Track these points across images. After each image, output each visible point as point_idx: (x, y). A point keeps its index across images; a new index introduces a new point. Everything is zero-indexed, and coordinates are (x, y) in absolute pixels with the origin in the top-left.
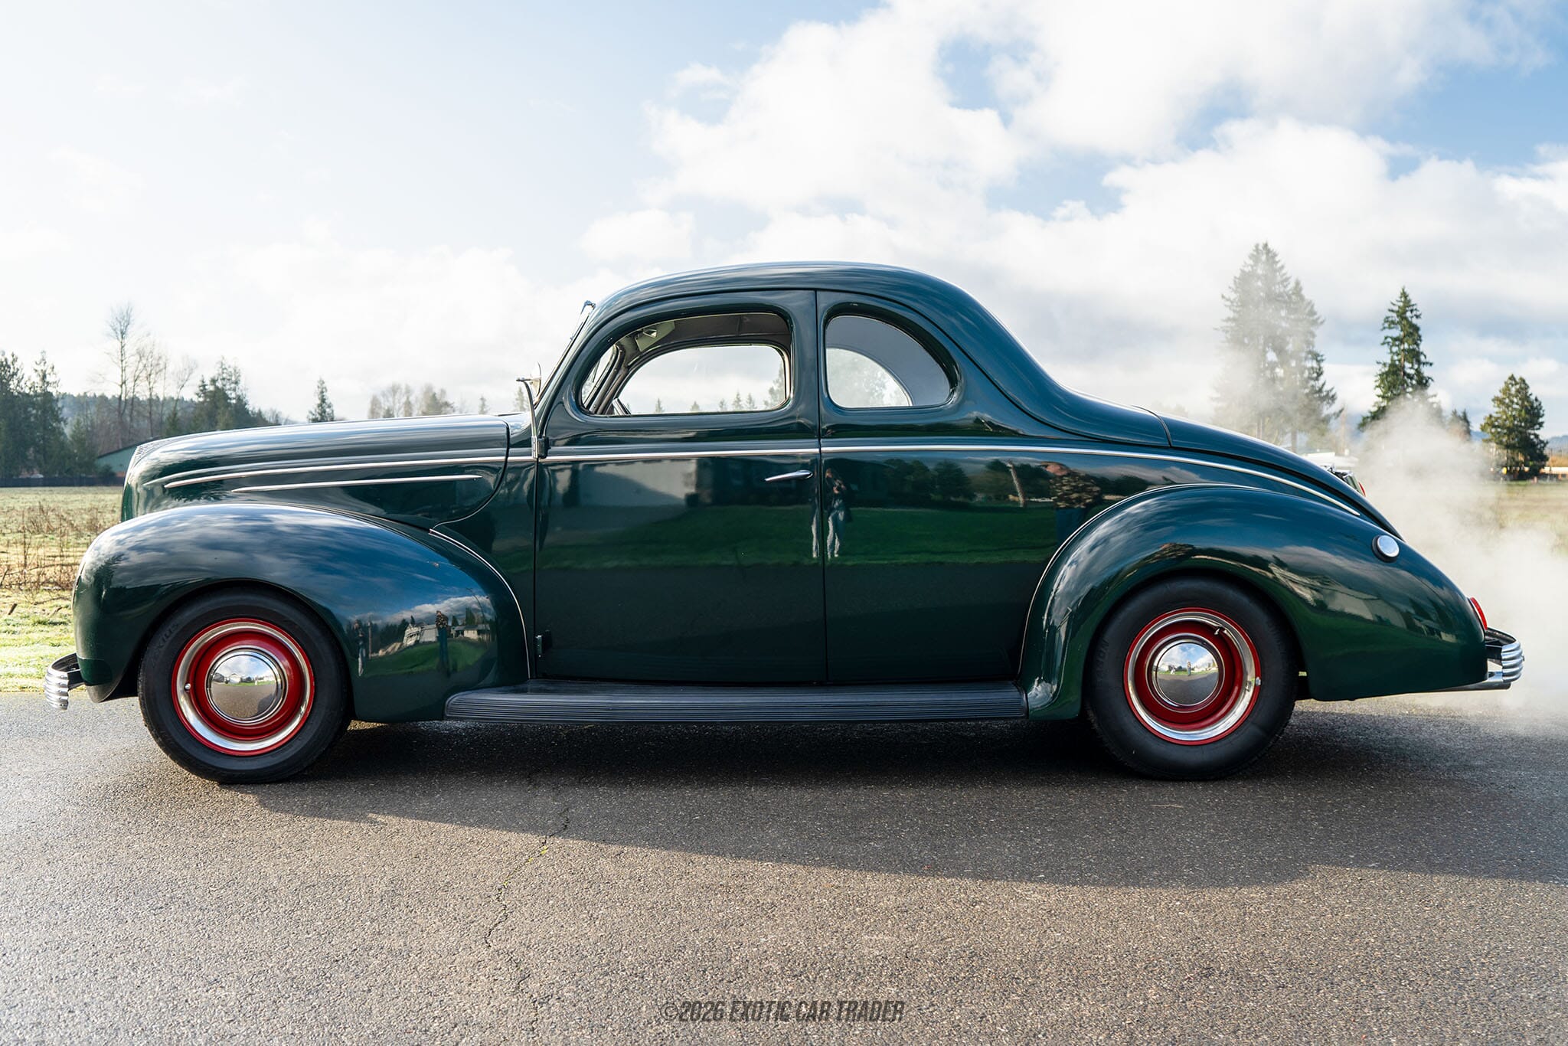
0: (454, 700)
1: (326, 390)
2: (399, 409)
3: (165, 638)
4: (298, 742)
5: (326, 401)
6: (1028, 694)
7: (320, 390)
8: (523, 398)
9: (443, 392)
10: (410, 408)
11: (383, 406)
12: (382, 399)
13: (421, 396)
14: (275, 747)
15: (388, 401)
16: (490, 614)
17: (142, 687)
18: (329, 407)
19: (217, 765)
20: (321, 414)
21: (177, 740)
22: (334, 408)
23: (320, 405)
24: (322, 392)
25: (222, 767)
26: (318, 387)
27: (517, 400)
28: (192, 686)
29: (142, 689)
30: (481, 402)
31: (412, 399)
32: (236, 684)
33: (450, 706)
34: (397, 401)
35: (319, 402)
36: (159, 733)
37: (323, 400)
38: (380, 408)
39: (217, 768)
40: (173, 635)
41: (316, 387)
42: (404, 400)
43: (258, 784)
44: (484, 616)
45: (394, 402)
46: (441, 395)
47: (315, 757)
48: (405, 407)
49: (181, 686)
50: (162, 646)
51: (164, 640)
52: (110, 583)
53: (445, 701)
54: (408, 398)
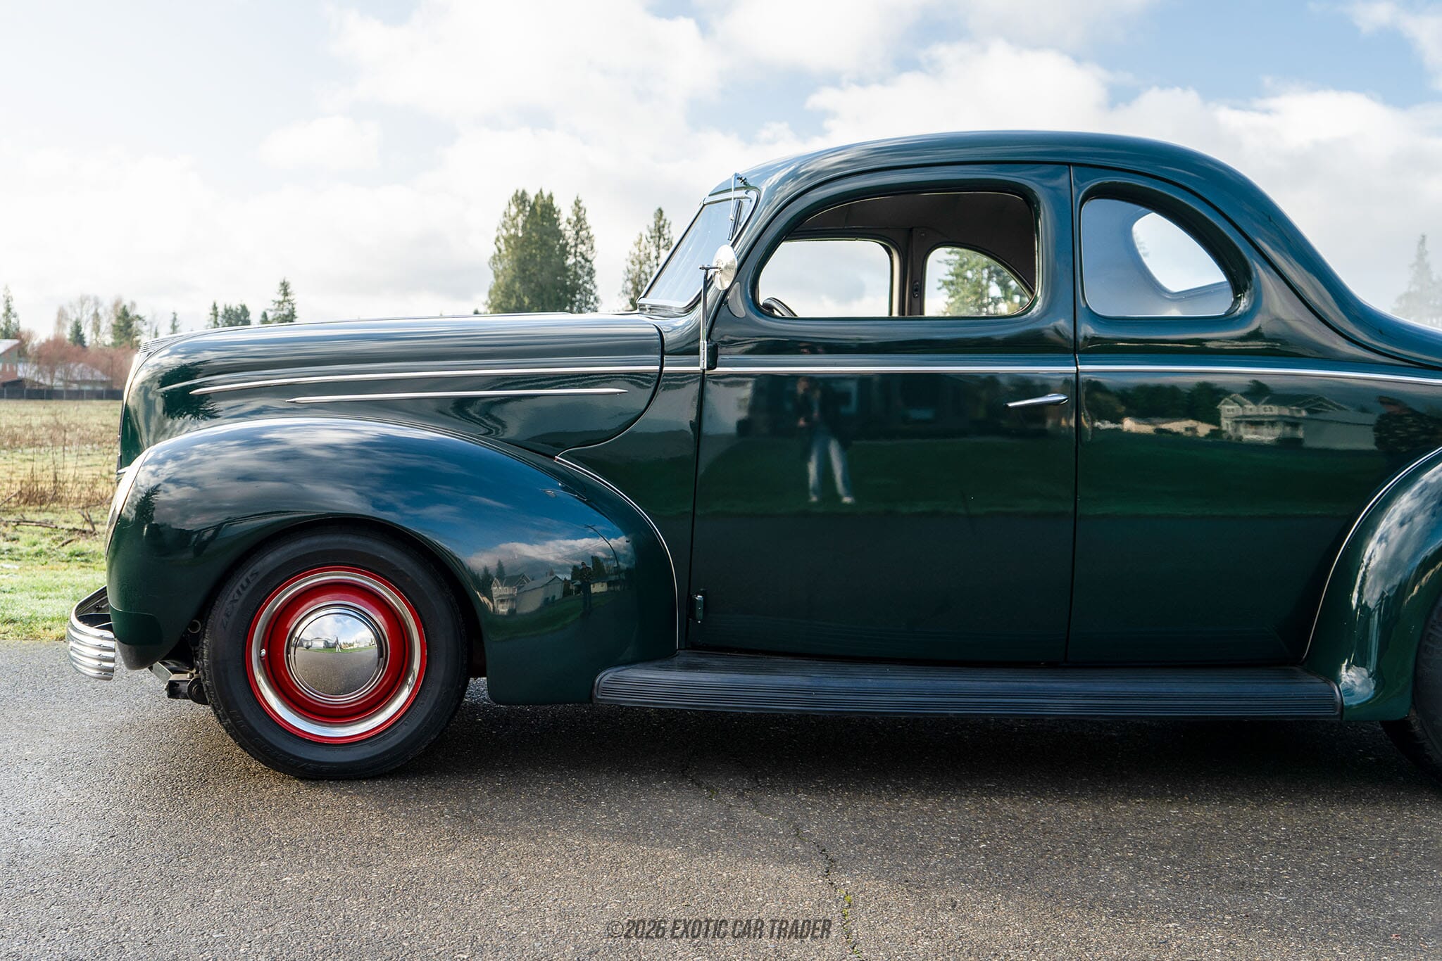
0: (605, 679)
1: (12, 300)
2: (87, 321)
3: (240, 589)
4: (404, 728)
5: (12, 311)
6: (1340, 686)
7: (6, 299)
8: (217, 312)
9: (133, 305)
10: (99, 320)
11: (69, 317)
12: (69, 311)
13: (110, 308)
14: (373, 733)
15: (75, 312)
16: (625, 562)
17: (209, 653)
18: (15, 316)
19: (302, 755)
20: (6, 324)
21: (252, 723)
22: (20, 317)
23: (5, 315)
24: (8, 301)
25: (307, 757)
26: (4, 296)
27: (211, 314)
28: (266, 652)
29: (208, 656)
30: (172, 316)
31: (101, 311)
32: (318, 650)
33: (602, 685)
34: (84, 313)
35: (4, 311)
36: (228, 712)
37: (9, 310)
38: (67, 319)
39: (301, 759)
40: (251, 587)
41: (2, 295)
42: (92, 312)
43: (352, 780)
44: (618, 566)
45: (81, 313)
46: (131, 307)
47: (423, 747)
48: (94, 319)
49: (257, 653)
50: (237, 600)
51: (238, 592)
52: (151, 518)
53: (595, 679)
54: (96, 310)
